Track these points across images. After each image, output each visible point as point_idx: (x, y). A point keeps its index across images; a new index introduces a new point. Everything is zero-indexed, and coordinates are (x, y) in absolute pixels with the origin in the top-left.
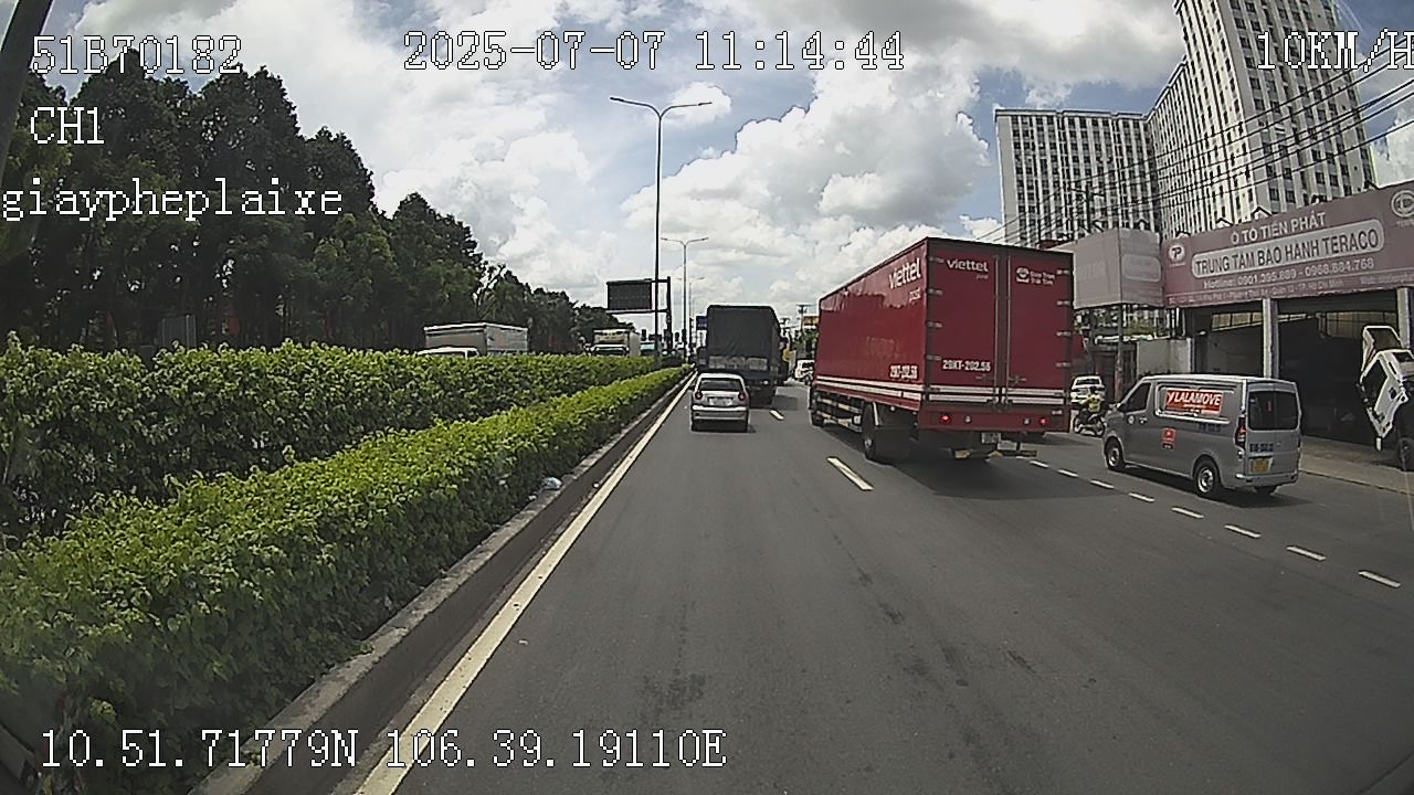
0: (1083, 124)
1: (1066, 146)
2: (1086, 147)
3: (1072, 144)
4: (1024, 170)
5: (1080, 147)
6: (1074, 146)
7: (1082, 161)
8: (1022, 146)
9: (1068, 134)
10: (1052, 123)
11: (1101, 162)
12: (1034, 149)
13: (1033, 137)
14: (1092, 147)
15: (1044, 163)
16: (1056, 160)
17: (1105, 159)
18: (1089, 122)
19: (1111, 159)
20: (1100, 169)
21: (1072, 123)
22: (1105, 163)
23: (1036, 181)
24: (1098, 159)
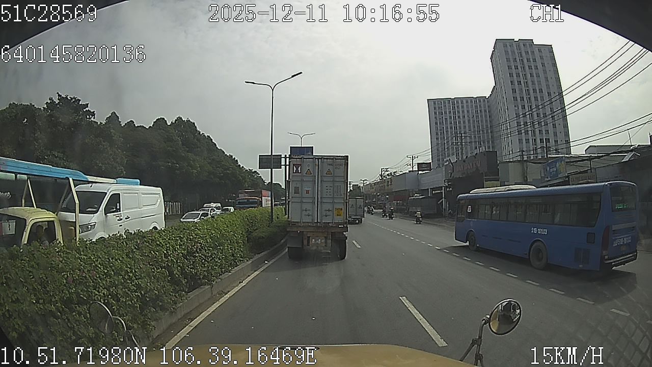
0: (462, 102)
1: (455, 112)
2: (463, 112)
3: (458, 111)
4: (438, 123)
5: (461, 112)
6: (459, 112)
7: (461, 117)
8: (438, 113)
9: (456, 107)
10: (450, 103)
11: (469, 118)
12: (442, 114)
13: (442, 109)
14: (466, 112)
15: (446, 119)
16: (451, 118)
17: (471, 116)
18: (465, 102)
19: (474, 116)
20: (469, 121)
21: (457, 102)
22: (471, 118)
23: (443, 128)
24: (468, 116)
